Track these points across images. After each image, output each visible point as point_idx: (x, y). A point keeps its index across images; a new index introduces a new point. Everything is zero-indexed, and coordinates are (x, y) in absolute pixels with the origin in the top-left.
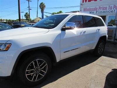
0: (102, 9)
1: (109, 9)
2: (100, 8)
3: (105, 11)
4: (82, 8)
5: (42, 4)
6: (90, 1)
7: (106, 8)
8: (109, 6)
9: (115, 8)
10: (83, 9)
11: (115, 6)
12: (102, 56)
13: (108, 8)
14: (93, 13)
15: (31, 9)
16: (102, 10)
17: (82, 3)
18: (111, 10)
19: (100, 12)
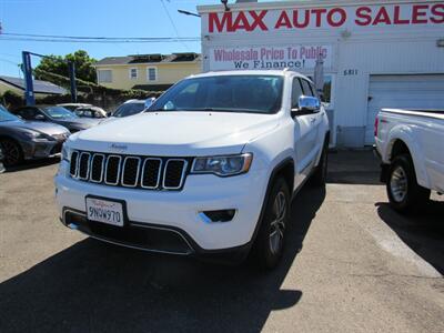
0: (270, 56)
1: (289, 57)
2: (264, 52)
3: (279, 61)
7: (282, 53)
9: (304, 57)
10: (211, 53)
11: (304, 48)
13: (286, 54)
16: (270, 60)
17: (207, 33)
18: (295, 61)
19: (265, 65)
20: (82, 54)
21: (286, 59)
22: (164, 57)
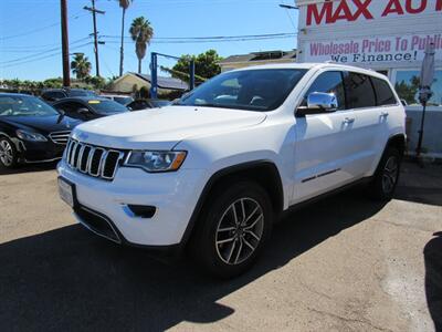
0: (373, 48)
1: (397, 49)
2: (366, 44)
3: (384, 53)
4: (304, 42)
5: (138, 21)
6: (333, 22)
7: (388, 44)
8: (398, 39)
9: (416, 48)
10: (307, 48)
11: (417, 38)
12: (393, 200)
13: (394, 46)
14: (344, 60)
15: (103, 43)
16: (372, 53)
17: (304, 25)
18: (404, 53)
19: (367, 58)
20: (212, 53)
21: (393, 51)
22: (285, 54)
